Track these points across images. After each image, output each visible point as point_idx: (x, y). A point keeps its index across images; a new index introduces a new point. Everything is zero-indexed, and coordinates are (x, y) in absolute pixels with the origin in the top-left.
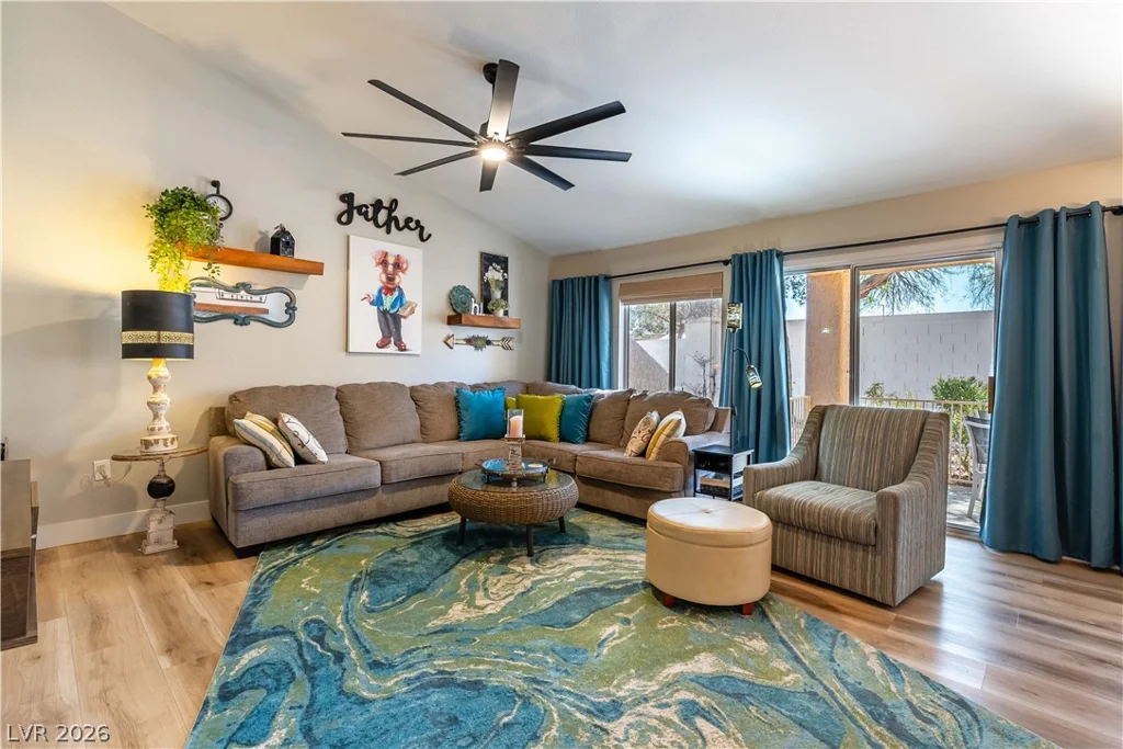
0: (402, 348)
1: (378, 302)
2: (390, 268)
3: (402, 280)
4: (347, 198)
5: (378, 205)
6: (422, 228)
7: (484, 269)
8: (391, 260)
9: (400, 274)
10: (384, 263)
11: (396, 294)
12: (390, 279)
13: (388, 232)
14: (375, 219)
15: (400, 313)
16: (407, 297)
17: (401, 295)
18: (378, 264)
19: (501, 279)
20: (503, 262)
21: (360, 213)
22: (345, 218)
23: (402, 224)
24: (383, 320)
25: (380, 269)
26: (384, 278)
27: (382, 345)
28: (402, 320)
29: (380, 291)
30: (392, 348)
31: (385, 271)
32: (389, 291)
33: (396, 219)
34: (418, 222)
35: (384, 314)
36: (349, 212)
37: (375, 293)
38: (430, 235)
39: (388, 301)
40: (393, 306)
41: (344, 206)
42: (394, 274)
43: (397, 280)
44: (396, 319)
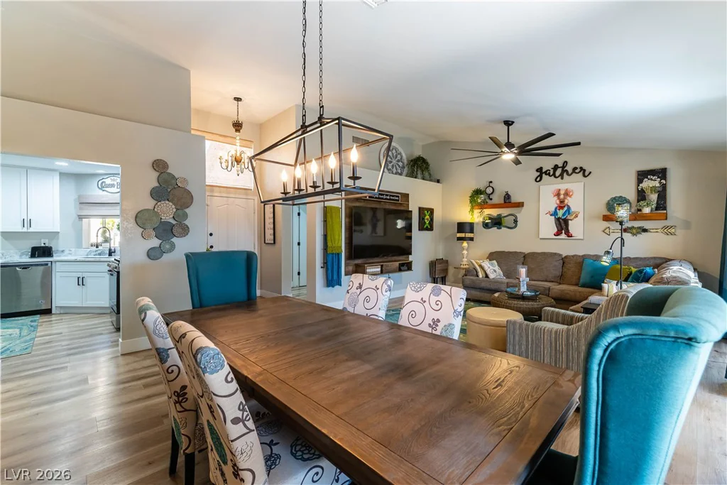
0: (569, 235)
1: (555, 214)
2: (562, 197)
3: (569, 201)
4: (540, 170)
5: (556, 167)
6: (585, 171)
7: (640, 181)
8: (562, 192)
9: (568, 198)
10: (558, 195)
11: (566, 209)
12: (562, 202)
13: (562, 178)
14: (554, 175)
15: (569, 218)
16: (573, 209)
17: (569, 208)
18: (555, 196)
19: (658, 185)
20: (662, 173)
21: (546, 174)
22: (539, 179)
23: (570, 172)
24: (557, 222)
25: (556, 198)
26: (558, 202)
27: (558, 234)
28: (570, 221)
29: (556, 209)
30: (563, 236)
31: (559, 198)
32: (561, 208)
33: (567, 171)
34: (581, 168)
35: (558, 220)
36: (541, 176)
37: (553, 210)
38: (590, 173)
39: (560, 213)
40: (563, 215)
41: (539, 174)
42: (565, 198)
43: (566, 201)
44: (566, 221)
